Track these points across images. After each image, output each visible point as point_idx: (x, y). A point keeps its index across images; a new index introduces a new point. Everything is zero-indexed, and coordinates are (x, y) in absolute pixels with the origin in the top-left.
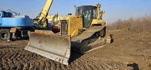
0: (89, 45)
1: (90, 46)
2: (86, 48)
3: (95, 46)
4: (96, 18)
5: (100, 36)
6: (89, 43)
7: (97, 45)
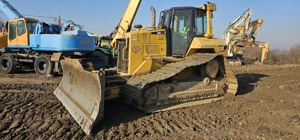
0: (171, 96)
1: (174, 98)
2: (163, 101)
3: (190, 99)
4: (202, 36)
5: (207, 76)
6: (172, 91)
7: (197, 97)
